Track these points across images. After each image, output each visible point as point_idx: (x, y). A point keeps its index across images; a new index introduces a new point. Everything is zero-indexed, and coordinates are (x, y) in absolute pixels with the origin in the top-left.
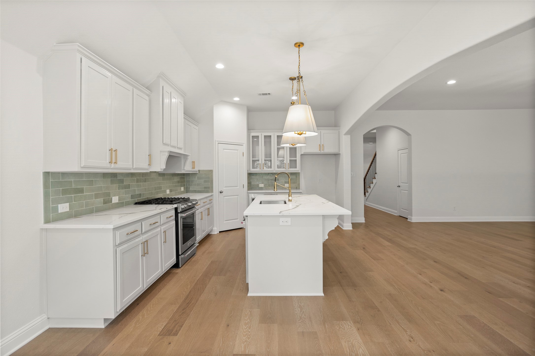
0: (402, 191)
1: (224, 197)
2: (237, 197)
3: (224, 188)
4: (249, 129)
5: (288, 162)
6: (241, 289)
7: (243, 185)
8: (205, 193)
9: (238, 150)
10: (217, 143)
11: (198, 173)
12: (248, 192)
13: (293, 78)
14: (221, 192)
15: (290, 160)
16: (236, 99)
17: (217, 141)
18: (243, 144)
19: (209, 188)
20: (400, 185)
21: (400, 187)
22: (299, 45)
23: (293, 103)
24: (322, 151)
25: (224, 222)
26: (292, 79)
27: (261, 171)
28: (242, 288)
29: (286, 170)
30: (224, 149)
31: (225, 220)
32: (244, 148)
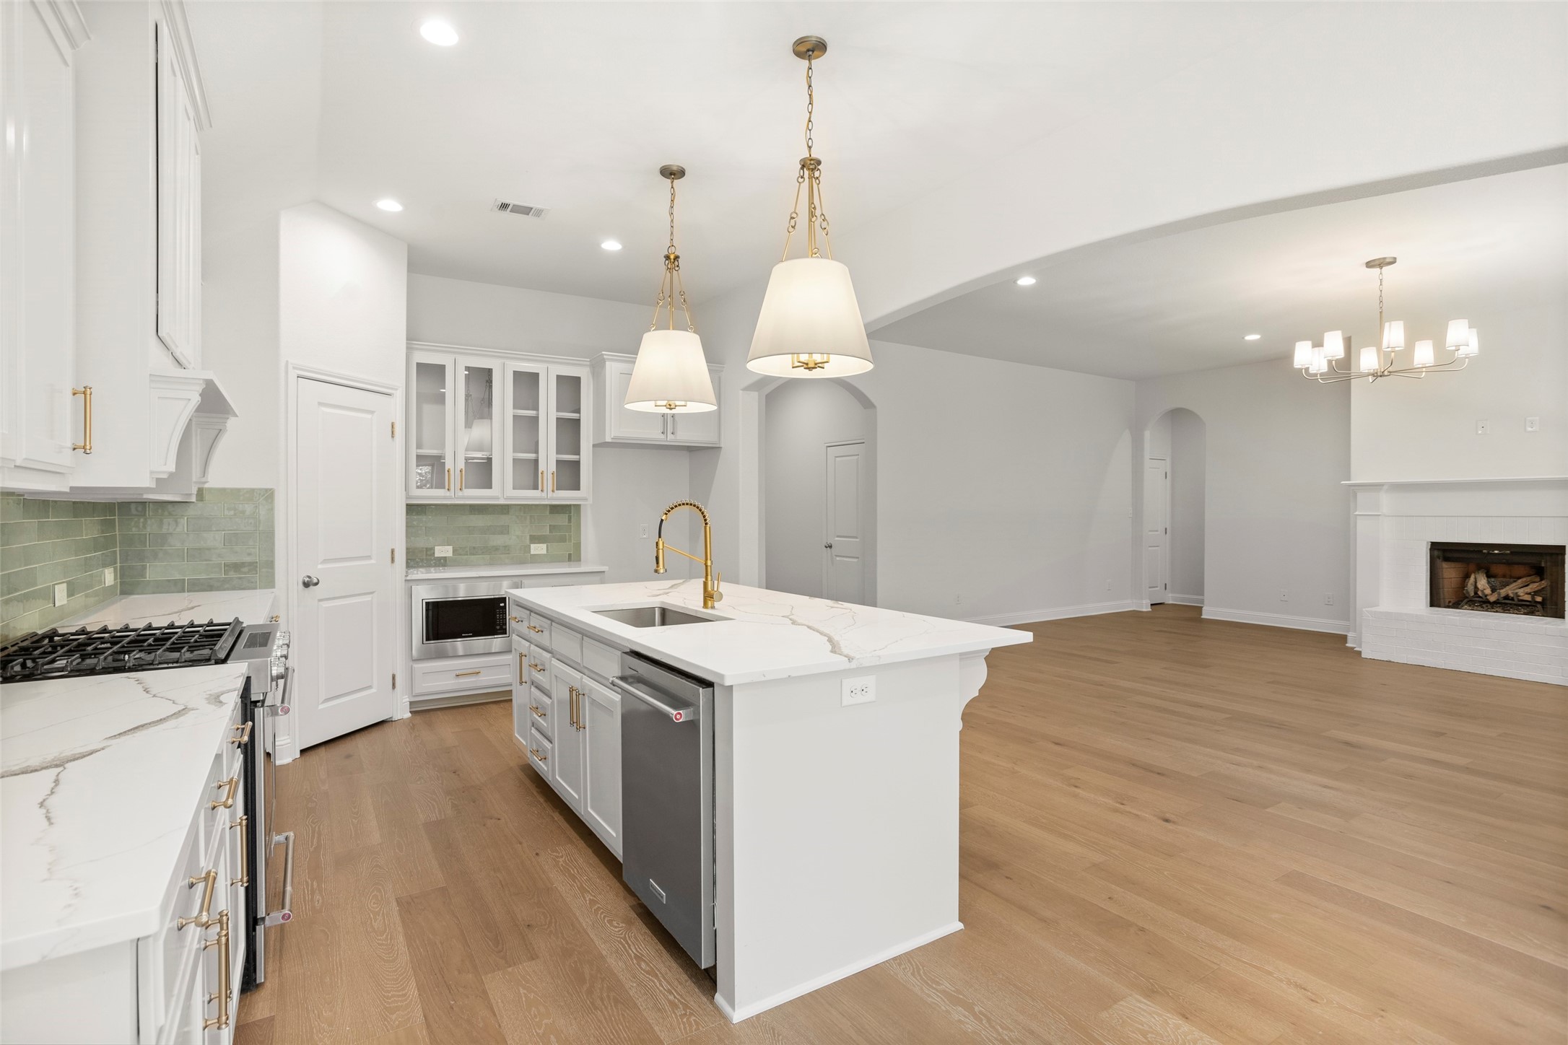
0: (838, 559)
1: (321, 603)
2: (368, 598)
3: (320, 566)
4: (413, 337)
5: (553, 467)
6: (671, 997)
7: (393, 551)
8: (234, 588)
9: (372, 412)
10: (293, 374)
11: (194, 499)
12: (408, 578)
13: (675, 168)
14: (306, 585)
15: (558, 462)
16: (389, 205)
17: (294, 368)
18: (392, 389)
19: (253, 566)
20: (835, 540)
21: (831, 547)
22: (810, 49)
23: (672, 257)
24: (670, 437)
25: (321, 707)
26: (671, 174)
27: (450, 498)
28: (670, 992)
29: (544, 495)
30: (320, 404)
31: (321, 700)
32: (395, 408)
